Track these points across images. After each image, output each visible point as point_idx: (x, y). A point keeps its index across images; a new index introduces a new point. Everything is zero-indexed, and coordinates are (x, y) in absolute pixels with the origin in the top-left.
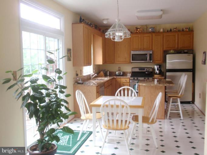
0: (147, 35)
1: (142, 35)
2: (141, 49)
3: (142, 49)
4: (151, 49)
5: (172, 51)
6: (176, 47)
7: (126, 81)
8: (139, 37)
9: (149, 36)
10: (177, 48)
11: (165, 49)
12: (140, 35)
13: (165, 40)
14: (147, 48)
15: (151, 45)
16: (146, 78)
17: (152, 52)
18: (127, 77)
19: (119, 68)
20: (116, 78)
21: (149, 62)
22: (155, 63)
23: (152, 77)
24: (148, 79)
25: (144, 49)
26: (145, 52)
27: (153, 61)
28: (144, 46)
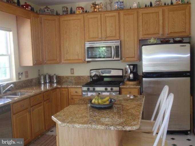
0: (110, 14)
1: (102, 16)
2: (101, 38)
3: (103, 39)
4: (118, 38)
5: (152, 41)
6: (161, 32)
7: (76, 92)
8: (97, 18)
9: (115, 16)
10: (163, 35)
11: (141, 37)
12: (99, 15)
13: (141, 21)
14: (112, 36)
15: (118, 30)
16: (109, 89)
17: (119, 43)
18: (78, 86)
19: (72, 70)
20: (61, 88)
21: (114, 59)
22: (125, 61)
23: (119, 87)
24: (112, 89)
25: (106, 38)
26: (108, 42)
27: (121, 59)
28: (106, 34)
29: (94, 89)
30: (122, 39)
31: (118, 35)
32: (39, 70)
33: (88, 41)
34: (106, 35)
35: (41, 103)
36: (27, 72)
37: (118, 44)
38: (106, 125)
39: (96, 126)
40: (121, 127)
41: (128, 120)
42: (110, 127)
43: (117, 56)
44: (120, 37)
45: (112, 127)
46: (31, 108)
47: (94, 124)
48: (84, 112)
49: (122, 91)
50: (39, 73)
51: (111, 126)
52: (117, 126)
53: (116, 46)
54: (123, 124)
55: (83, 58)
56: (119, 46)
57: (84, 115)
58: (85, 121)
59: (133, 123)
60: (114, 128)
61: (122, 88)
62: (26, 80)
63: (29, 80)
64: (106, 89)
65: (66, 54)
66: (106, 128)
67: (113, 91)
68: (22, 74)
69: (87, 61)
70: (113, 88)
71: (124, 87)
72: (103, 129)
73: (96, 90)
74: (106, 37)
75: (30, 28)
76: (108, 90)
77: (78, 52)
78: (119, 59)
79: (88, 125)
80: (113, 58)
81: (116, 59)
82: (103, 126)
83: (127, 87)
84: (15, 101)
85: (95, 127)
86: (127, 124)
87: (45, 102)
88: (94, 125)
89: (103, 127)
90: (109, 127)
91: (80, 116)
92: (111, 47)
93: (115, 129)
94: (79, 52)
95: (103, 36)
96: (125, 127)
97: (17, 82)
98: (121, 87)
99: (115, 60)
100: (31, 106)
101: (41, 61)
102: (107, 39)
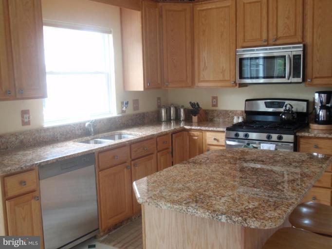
3: (270, 42)
7: (216, 139)
8: (260, 1)
14: (288, 35)
15: (300, 25)
16: (275, 137)
17: (302, 49)
18: (219, 129)
19: (215, 100)
20: (190, 130)
21: (289, 81)
22: (311, 85)
23: (294, 134)
24: (280, 138)
25: (276, 40)
26: (280, 48)
27: (304, 80)
28: (277, 32)
29: (246, 135)
30: (308, 40)
31: (300, 33)
32: (159, 99)
33: (243, 47)
34: (277, 35)
35: (152, 154)
36: (136, 102)
37: (299, 51)
38: (214, 211)
39: (195, 210)
40: (240, 218)
41: (263, 206)
42: (220, 217)
43: (296, 74)
44: (303, 37)
45: (224, 216)
46: (133, 162)
47: (192, 207)
48: (191, 180)
49: (301, 143)
50: (158, 103)
51: (222, 214)
52: (233, 217)
53: (294, 56)
54: (247, 213)
55: (233, 78)
56: (300, 55)
57: (188, 185)
58: (182, 198)
59: (270, 212)
60: (226, 219)
61: (301, 137)
62: (134, 115)
63: (139, 114)
64: (269, 137)
65: (203, 70)
66: (211, 217)
67: (282, 141)
68: (127, 103)
69: (239, 84)
70: (283, 135)
71: (304, 136)
72: (206, 217)
73: (249, 138)
74: (275, 37)
75: (140, 25)
76: (272, 140)
77: (223, 67)
78: (300, 80)
79: (181, 206)
80: (289, 79)
81: (292, 81)
82: (207, 213)
83: (310, 135)
84: (102, 149)
85: (193, 211)
86: (257, 215)
87: (158, 154)
88: (192, 209)
89: (206, 215)
90: (217, 215)
91: (181, 186)
92: (284, 57)
93: (229, 221)
94: (225, 68)
95: (271, 36)
96: (247, 221)
97: (119, 117)
98: (298, 136)
99: (291, 83)
100: (133, 158)
101: (159, 82)
102: (278, 42)
